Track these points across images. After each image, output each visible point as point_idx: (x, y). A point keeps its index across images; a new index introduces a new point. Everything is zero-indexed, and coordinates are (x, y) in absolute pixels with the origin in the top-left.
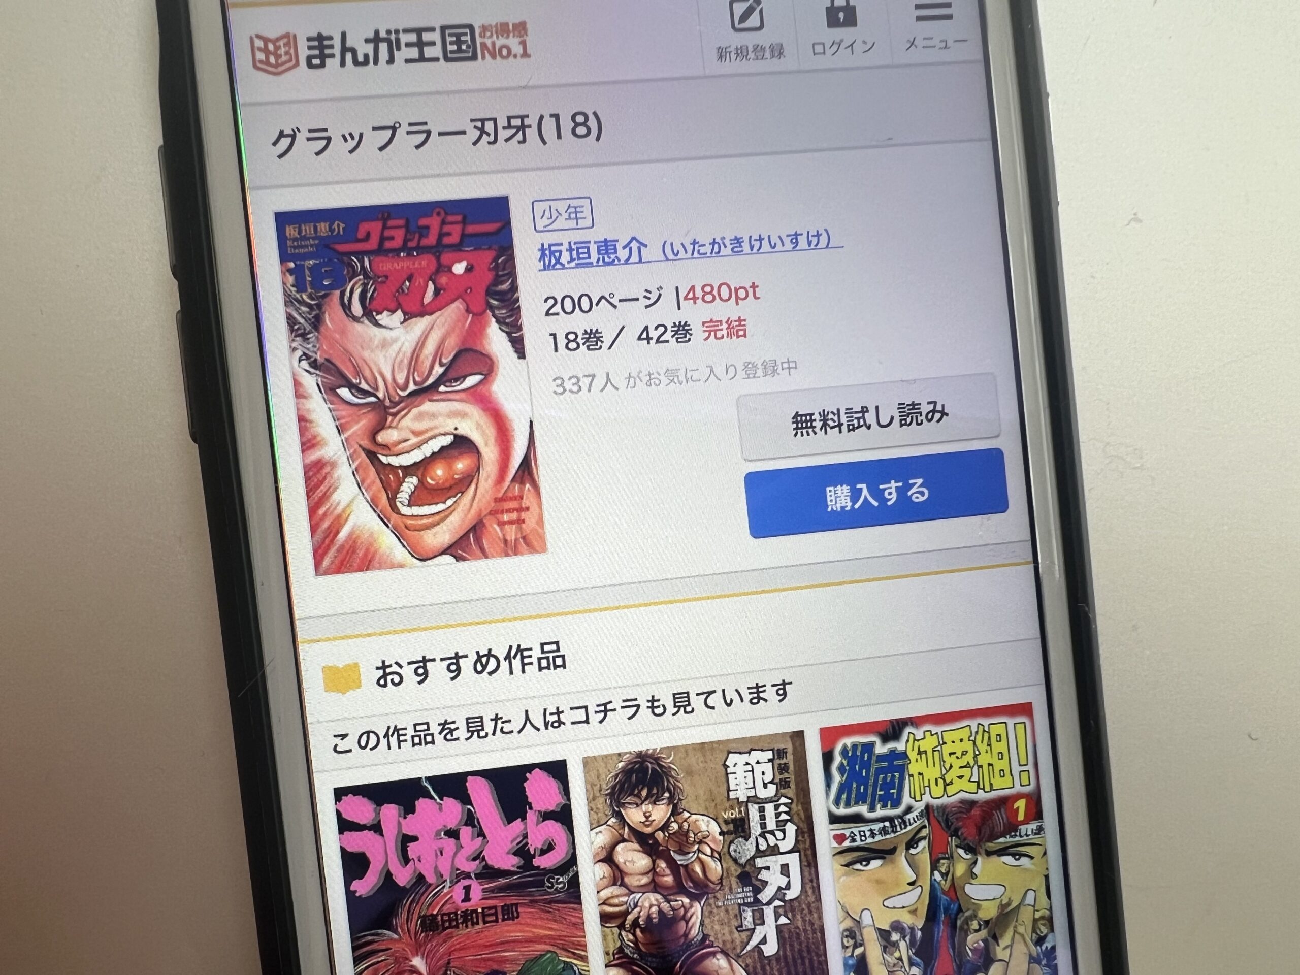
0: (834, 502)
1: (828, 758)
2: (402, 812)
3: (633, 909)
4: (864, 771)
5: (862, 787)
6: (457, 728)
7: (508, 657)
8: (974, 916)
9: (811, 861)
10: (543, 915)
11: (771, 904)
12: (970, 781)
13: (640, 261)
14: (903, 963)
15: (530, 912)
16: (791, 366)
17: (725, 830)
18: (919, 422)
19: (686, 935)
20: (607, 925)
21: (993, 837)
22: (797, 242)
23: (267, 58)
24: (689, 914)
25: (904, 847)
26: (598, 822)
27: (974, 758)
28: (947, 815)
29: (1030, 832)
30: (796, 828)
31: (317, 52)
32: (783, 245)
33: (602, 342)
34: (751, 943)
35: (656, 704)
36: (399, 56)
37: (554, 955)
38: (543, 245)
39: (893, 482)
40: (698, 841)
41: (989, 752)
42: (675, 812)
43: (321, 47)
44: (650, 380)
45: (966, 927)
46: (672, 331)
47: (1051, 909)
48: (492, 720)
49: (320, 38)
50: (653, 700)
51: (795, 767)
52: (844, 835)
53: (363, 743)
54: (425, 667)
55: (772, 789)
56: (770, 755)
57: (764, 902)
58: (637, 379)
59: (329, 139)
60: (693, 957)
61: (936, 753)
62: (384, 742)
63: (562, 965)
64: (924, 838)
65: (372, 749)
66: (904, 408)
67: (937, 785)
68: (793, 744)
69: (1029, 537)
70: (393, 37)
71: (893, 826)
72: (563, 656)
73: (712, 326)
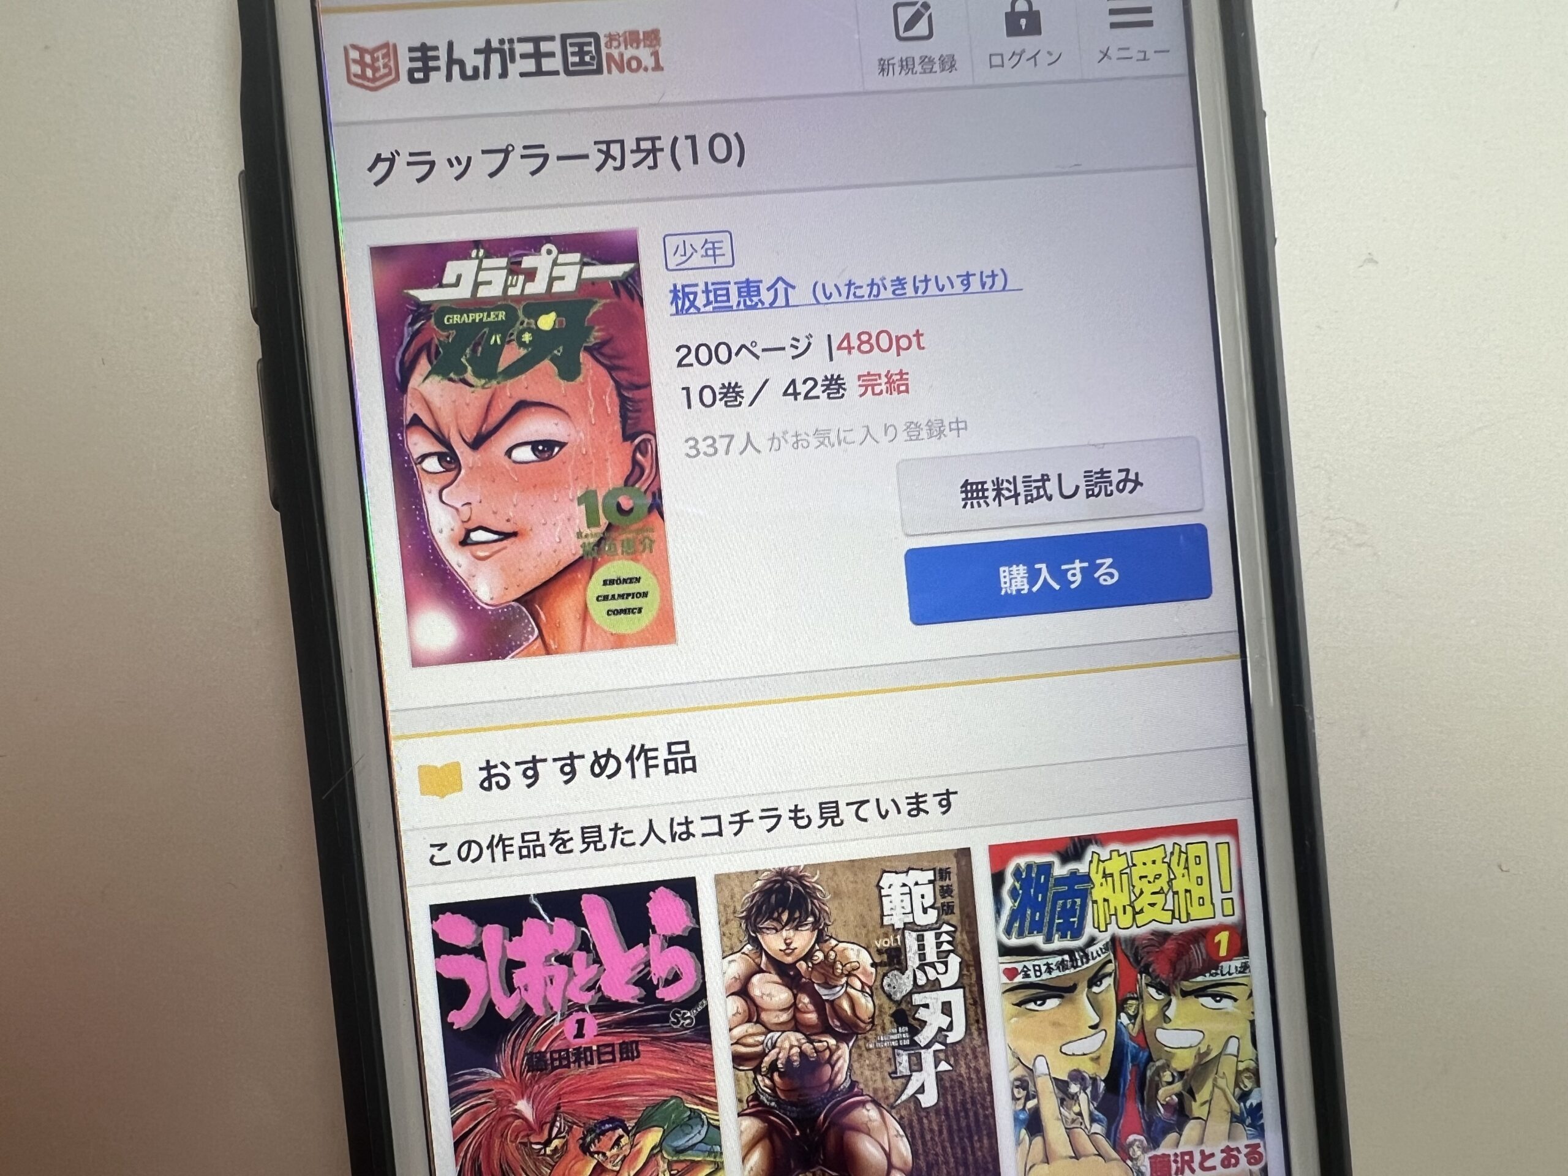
0: (1008, 584)
1: (998, 880)
2: (508, 936)
3: (770, 1051)
4: (1040, 895)
5: (1038, 914)
6: (571, 839)
7: (630, 758)
8: (1167, 1066)
9: (978, 999)
10: (667, 1054)
11: (930, 1047)
12: (1163, 909)
13: (787, 305)
14: (1083, 1119)
15: (654, 1051)
16: (959, 426)
17: (877, 960)
18: (1109, 492)
19: (831, 1081)
20: (741, 1068)
21: (1189, 975)
22: (969, 284)
23: (363, 71)
24: (835, 1058)
25: (1085, 983)
26: (732, 949)
27: (1168, 882)
28: (1137, 948)
29: (1233, 970)
30: (959, 960)
31: (419, 64)
32: (953, 287)
33: (742, 397)
34: (906, 1092)
35: (799, 814)
36: (514, 69)
37: (679, 1101)
38: (675, 286)
39: (1077, 561)
40: (847, 973)
41: (1186, 874)
42: (820, 940)
43: (425, 59)
44: (797, 442)
45: (1157, 1078)
46: (822, 385)
47: (1257, 1060)
48: (611, 830)
49: (424, 48)
50: (796, 810)
51: (959, 891)
52: (1015, 969)
53: (463, 855)
54: (534, 769)
55: (933, 915)
56: (930, 875)
57: (922, 1045)
58: (783, 441)
59: (432, 164)
60: (839, 1107)
61: (1125, 877)
62: (487, 853)
63: (688, 1113)
64: (1110, 975)
65: (473, 861)
66: (1091, 476)
67: (1125, 913)
68: (958, 863)
69: (1236, 627)
70: (506, 46)
71: (1073, 959)
72: (693, 758)
73: (869, 380)
